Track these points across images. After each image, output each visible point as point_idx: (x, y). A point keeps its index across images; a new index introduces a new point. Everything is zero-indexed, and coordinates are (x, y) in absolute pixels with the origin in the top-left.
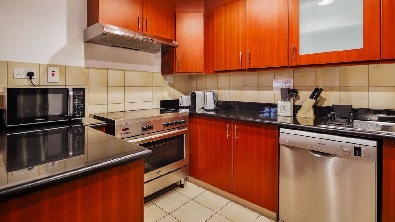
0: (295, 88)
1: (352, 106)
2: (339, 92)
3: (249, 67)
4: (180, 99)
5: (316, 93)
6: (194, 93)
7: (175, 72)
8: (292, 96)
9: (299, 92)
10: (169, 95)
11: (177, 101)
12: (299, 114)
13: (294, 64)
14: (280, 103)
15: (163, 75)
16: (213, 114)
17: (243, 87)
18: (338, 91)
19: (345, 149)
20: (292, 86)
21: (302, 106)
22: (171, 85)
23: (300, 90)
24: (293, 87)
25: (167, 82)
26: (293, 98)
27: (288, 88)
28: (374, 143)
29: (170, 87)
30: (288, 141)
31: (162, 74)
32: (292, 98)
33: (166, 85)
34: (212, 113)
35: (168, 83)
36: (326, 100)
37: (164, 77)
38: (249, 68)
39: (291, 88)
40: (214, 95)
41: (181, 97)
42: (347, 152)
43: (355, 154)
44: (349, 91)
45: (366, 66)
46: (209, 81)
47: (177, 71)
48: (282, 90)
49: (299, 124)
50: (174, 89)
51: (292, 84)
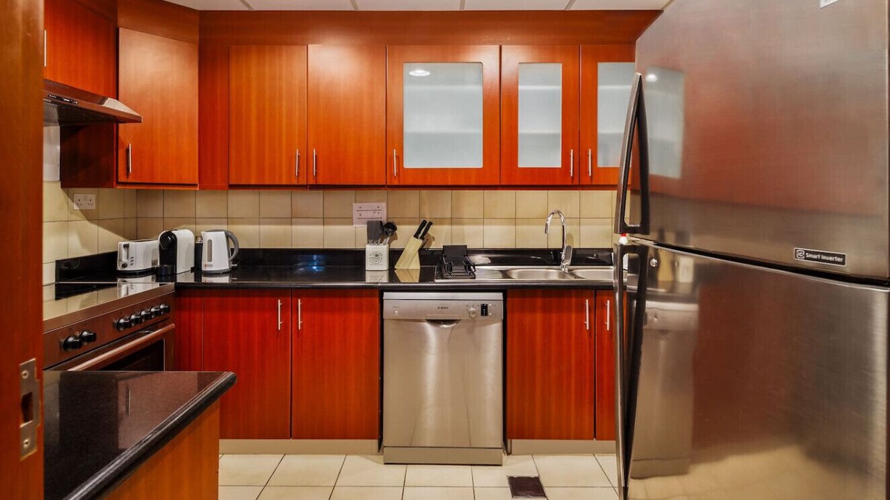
0: (390, 221)
1: (466, 246)
2: (450, 227)
3: (316, 182)
4: (124, 252)
5: (423, 230)
6: (170, 234)
7: (115, 183)
8: (387, 234)
9: (398, 227)
10: (84, 244)
11: (112, 257)
12: (400, 266)
13: (396, 183)
14: (370, 249)
15: (66, 189)
16: (227, 282)
17: (291, 219)
18: (449, 225)
19: (472, 309)
20: (385, 217)
21: (403, 251)
22: (89, 216)
23: (399, 224)
24: (387, 218)
25: (76, 207)
26: (388, 239)
27: (380, 220)
28: (499, 296)
29: (87, 222)
30: (396, 312)
31: (62, 186)
32: (386, 238)
33: (74, 217)
34: (225, 280)
35: (82, 211)
36: (434, 239)
37: (68, 194)
38: (314, 183)
39: (385, 221)
40: (227, 237)
41: (126, 246)
42: (474, 313)
43: (482, 314)
44: (462, 224)
45: (480, 192)
46: (203, 204)
47: (122, 179)
48: (371, 225)
49: (399, 282)
50: (98, 225)
51: (386, 214)
